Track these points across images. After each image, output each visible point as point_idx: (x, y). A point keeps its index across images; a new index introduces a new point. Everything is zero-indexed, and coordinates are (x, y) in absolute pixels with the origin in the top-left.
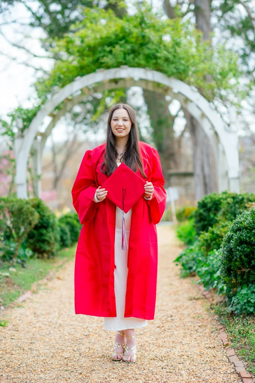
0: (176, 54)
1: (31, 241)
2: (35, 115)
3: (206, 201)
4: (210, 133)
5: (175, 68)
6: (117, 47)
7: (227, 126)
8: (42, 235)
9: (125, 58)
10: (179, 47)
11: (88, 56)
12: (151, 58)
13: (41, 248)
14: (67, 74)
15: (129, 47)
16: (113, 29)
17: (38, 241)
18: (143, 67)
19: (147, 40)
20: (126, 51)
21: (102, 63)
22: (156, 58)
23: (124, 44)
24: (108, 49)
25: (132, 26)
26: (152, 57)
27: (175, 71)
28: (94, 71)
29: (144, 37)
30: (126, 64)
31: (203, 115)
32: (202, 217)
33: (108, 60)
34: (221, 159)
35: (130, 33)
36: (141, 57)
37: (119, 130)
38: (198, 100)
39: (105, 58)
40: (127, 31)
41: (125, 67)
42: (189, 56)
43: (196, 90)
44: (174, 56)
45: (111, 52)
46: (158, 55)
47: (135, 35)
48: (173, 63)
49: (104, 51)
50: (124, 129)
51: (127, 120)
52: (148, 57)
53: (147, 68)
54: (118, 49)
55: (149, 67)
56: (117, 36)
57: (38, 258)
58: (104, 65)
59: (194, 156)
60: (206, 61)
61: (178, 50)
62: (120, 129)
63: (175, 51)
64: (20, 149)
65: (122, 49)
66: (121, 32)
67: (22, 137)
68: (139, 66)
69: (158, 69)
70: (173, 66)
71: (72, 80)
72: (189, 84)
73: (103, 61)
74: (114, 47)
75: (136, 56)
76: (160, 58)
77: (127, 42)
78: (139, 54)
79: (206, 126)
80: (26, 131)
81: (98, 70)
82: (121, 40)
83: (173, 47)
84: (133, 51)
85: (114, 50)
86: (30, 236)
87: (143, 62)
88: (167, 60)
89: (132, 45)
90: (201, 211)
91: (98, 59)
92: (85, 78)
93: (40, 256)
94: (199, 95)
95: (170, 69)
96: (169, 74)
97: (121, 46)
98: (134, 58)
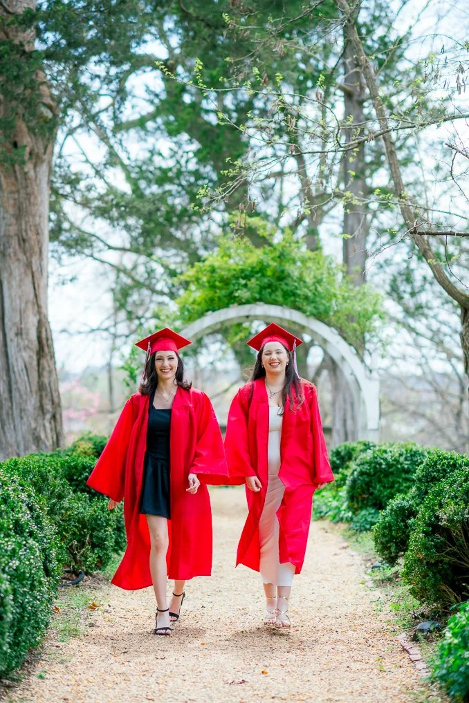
0: (316, 293)
3: (340, 450)
4: (350, 378)
5: (315, 307)
6: (253, 280)
7: (368, 372)
9: (260, 293)
10: (321, 286)
11: (220, 289)
12: (289, 296)
14: (196, 307)
15: (266, 280)
16: (249, 261)
18: (281, 305)
19: (286, 273)
20: (262, 284)
21: (235, 297)
22: (294, 294)
23: (260, 277)
24: (243, 282)
25: (270, 258)
26: (291, 294)
27: (315, 311)
28: (227, 306)
29: (283, 271)
30: (260, 300)
31: (343, 358)
33: (243, 294)
34: (362, 409)
35: (268, 266)
36: (279, 293)
38: (338, 343)
39: (239, 291)
40: (265, 264)
41: (262, 303)
42: (331, 296)
43: (336, 332)
44: (314, 294)
45: (246, 285)
46: (298, 292)
47: (272, 268)
48: (313, 302)
49: (239, 284)
50: (280, 363)
51: (281, 353)
52: (286, 294)
53: (284, 306)
54: (253, 282)
55: (287, 305)
56: (253, 268)
58: (237, 300)
59: (333, 404)
60: (348, 301)
61: (319, 289)
63: (316, 289)
65: (258, 282)
66: (258, 265)
68: (275, 303)
69: (297, 307)
70: (313, 305)
71: (201, 314)
72: (329, 324)
73: (237, 294)
74: (249, 280)
75: (273, 291)
76: (299, 295)
77: (263, 275)
78: (277, 290)
79: (346, 371)
81: (231, 306)
82: (257, 273)
83: (314, 284)
84: (270, 286)
85: (249, 285)
87: (280, 299)
88: (306, 298)
89: (269, 278)
91: (232, 293)
92: (217, 313)
94: (339, 338)
95: (309, 308)
96: (308, 313)
97: (257, 279)
98: (270, 294)
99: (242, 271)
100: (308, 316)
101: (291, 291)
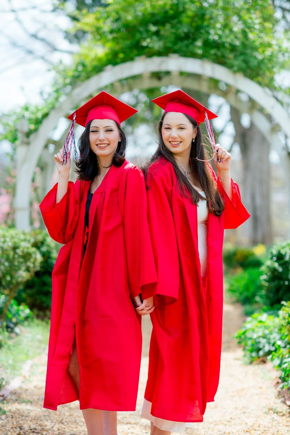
0: (247, 43)
1: (29, 291)
2: (46, 115)
3: (283, 252)
5: (244, 61)
6: (168, 26)
8: (44, 284)
9: (175, 43)
13: (42, 303)
17: (39, 293)
18: (201, 57)
20: (178, 34)
21: (144, 48)
24: (153, 28)
27: (244, 65)
28: (132, 59)
30: (175, 52)
32: (276, 273)
33: (153, 43)
36: (198, 43)
37: (173, 143)
38: (273, 107)
39: (148, 40)
41: (175, 55)
45: (157, 33)
47: (190, 13)
48: (242, 54)
49: (147, 31)
50: (181, 142)
51: (184, 129)
52: (207, 44)
53: (205, 60)
54: (167, 30)
55: (207, 58)
56: (166, 12)
57: (38, 317)
58: (146, 50)
61: (251, 36)
62: (175, 142)
64: (24, 161)
65: (173, 31)
66: (171, 9)
67: (28, 144)
68: (194, 55)
69: (221, 61)
70: (242, 58)
71: (99, 69)
72: (261, 84)
73: (144, 44)
80: (32, 137)
81: (137, 58)
82: (171, 18)
84: (187, 36)
85: (162, 32)
86: (29, 285)
87: (200, 52)
88: (233, 48)
90: (276, 265)
91: (138, 42)
92: (118, 68)
93: (41, 313)
94: (273, 101)
95: (237, 63)
96: (236, 68)
97: (173, 27)
98: (187, 46)
99: (153, 15)
100: (235, 72)
101: (214, 42)
